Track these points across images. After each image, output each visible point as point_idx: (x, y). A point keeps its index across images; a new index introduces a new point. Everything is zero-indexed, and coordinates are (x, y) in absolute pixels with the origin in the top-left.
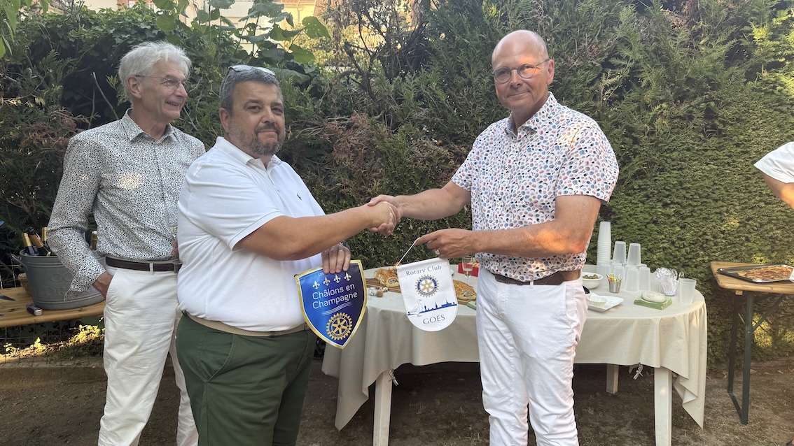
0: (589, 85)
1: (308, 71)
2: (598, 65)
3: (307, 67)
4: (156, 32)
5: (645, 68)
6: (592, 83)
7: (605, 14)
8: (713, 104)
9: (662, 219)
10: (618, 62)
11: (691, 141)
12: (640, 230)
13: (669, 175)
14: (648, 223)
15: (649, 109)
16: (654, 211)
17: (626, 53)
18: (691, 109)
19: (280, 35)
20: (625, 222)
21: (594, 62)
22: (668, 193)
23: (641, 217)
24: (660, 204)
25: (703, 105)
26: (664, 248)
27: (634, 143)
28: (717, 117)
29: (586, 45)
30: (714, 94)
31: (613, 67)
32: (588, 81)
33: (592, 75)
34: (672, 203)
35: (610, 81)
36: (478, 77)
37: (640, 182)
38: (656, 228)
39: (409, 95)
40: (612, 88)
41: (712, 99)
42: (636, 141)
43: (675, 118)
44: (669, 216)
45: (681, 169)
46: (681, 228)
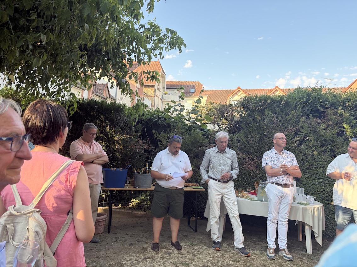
0: (291, 140)
1: (205, 130)
2: (293, 134)
3: (205, 129)
4: (164, 118)
5: (310, 135)
6: (292, 139)
7: (295, 120)
8: (333, 147)
9: (317, 183)
10: (300, 133)
11: (326, 159)
12: (310, 186)
13: (319, 169)
14: (313, 184)
15: (312, 148)
16: (314, 180)
17: (302, 131)
18: (325, 149)
19: (198, 120)
20: (304, 183)
21: (292, 133)
22: (319, 175)
23: (310, 182)
24: (316, 179)
25: (329, 148)
26: (319, 193)
27: (306, 158)
28: (335, 152)
29: (289, 128)
30: (333, 144)
31: (299, 135)
32: (290, 138)
33: (292, 137)
34: (321, 178)
35: (297, 139)
36: (256, 135)
37: (309, 171)
38: (315, 186)
39: (235, 139)
40: (298, 141)
41: (333, 146)
42: (307, 158)
43: (320, 151)
44: (320, 183)
45: (323, 167)
46: (324, 187)
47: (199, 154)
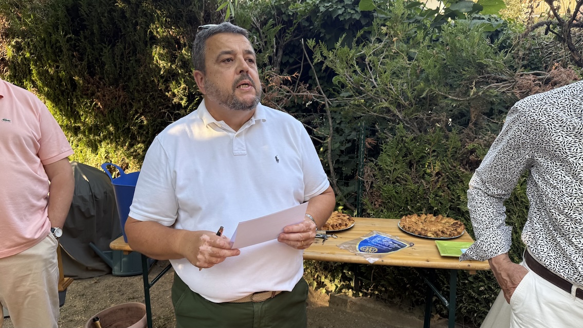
47: (468, 112)
